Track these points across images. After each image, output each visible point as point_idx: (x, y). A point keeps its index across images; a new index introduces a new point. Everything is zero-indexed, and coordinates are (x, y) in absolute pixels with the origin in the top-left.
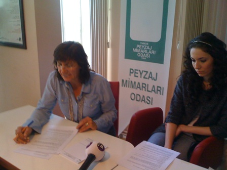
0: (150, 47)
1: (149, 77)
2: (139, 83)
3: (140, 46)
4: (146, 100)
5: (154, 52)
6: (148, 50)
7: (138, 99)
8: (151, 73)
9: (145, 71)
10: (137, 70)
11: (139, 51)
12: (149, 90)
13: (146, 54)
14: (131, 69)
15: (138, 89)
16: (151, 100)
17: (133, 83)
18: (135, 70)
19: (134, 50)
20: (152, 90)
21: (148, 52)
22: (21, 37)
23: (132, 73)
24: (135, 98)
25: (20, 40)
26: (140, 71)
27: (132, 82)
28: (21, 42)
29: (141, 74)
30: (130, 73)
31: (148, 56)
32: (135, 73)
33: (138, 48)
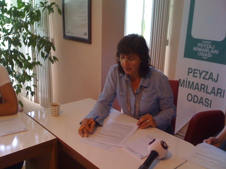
0: (212, 46)
1: (209, 78)
2: (197, 84)
3: (202, 45)
4: (204, 102)
5: (216, 52)
6: (210, 50)
7: (196, 100)
8: (211, 73)
9: (205, 72)
10: (197, 70)
11: (200, 50)
12: (208, 91)
13: (208, 53)
14: (189, 69)
15: (196, 90)
16: (209, 102)
17: (191, 83)
18: (195, 70)
19: (195, 49)
20: (212, 92)
21: (210, 51)
22: (87, 32)
23: (191, 72)
24: (192, 99)
25: (85, 35)
26: (199, 71)
27: (189, 82)
28: (86, 37)
29: (201, 74)
30: (189, 72)
31: (210, 56)
32: (194, 73)
33: (200, 47)
